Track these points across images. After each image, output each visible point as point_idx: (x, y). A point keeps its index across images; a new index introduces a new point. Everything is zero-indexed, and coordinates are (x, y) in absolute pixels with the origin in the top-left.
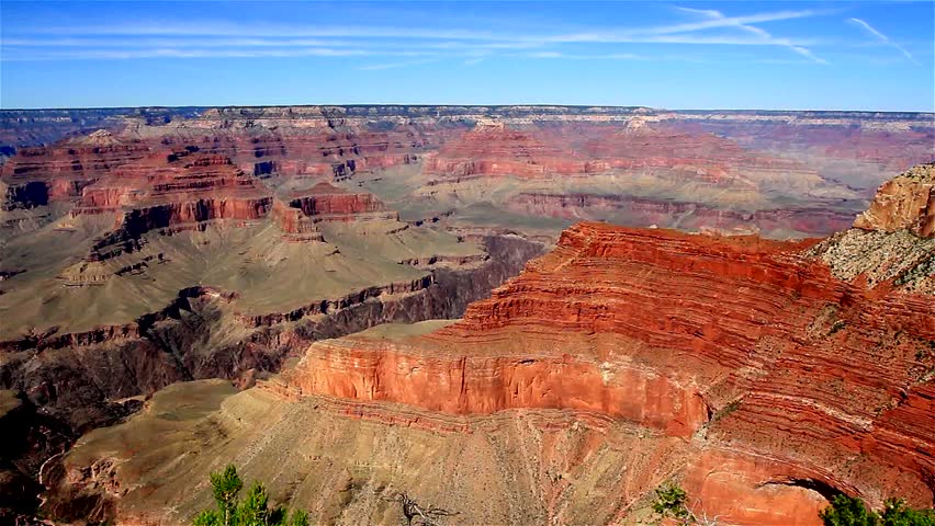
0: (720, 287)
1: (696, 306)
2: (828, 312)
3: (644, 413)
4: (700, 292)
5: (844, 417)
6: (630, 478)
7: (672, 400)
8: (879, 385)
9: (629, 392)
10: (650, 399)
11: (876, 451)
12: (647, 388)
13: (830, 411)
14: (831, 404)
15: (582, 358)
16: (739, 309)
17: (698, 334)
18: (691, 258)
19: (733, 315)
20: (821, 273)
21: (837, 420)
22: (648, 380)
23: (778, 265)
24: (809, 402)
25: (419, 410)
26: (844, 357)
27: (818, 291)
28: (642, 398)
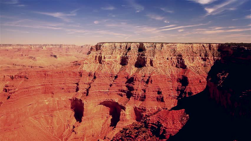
0: (63, 79)
1: (60, 83)
2: (88, 78)
3: (57, 108)
4: (60, 80)
5: (104, 91)
6: (62, 121)
7: (63, 103)
8: (106, 85)
9: (53, 104)
10: (58, 104)
11: (110, 94)
12: (57, 102)
13: (102, 91)
14: (102, 90)
15: (40, 101)
16: (70, 82)
17: (63, 89)
18: (55, 74)
19: (70, 83)
20: (84, 72)
21: (103, 92)
22: (57, 100)
23: (74, 72)
24: (98, 90)
25: (6, 127)
26: (100, 82)
27: (84, 75)
28: (57, 105)
